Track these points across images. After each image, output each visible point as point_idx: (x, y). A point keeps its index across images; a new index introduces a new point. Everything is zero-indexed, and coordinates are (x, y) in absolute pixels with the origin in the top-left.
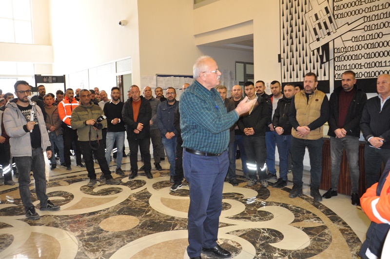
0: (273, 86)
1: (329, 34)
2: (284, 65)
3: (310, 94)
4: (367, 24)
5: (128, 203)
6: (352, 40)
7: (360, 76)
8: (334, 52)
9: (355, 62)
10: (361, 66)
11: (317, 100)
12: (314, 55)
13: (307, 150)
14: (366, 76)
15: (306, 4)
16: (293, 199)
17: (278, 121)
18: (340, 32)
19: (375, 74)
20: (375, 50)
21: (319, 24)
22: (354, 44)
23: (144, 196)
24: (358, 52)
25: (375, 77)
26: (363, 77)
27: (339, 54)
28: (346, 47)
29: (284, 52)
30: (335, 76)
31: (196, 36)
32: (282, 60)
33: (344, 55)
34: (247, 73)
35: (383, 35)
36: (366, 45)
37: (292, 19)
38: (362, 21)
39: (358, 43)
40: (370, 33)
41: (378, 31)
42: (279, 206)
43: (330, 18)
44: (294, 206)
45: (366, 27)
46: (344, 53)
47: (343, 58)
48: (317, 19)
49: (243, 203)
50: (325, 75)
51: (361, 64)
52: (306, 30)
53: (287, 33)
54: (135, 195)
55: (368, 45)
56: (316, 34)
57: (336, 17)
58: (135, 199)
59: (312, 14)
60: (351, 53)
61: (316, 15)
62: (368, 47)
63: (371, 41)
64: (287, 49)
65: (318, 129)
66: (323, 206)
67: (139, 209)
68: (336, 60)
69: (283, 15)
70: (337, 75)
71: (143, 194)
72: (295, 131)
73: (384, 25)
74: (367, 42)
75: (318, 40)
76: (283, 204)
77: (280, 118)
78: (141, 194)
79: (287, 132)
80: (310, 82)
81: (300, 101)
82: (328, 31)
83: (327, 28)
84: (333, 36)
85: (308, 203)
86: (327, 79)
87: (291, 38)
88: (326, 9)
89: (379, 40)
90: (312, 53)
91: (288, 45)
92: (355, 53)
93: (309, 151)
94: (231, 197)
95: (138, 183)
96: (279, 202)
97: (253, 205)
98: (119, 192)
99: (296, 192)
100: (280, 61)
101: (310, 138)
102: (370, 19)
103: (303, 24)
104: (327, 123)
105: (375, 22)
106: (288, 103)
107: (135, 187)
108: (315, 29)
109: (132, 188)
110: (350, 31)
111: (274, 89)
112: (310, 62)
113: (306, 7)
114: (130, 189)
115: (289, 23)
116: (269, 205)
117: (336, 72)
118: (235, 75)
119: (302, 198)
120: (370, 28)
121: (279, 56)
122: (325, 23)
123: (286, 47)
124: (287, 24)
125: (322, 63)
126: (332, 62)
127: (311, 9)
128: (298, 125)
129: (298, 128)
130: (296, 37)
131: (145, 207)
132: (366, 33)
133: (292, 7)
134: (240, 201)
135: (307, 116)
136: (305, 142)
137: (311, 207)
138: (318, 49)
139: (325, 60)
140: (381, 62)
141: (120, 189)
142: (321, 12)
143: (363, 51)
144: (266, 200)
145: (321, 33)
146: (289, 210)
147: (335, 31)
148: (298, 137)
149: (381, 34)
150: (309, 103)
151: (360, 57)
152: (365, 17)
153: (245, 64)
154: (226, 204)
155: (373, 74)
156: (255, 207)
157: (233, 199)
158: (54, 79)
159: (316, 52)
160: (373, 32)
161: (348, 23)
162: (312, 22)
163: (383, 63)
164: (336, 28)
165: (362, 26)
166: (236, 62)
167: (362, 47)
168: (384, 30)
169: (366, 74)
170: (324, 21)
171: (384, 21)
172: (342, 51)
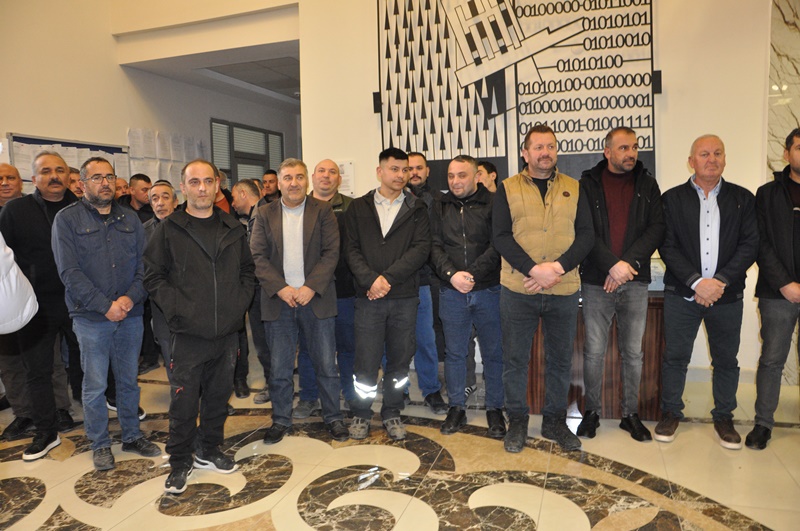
1: (504, 50)
2: (390, 118)
4: (592, 34)
6: (557, 66)
7: (579, 148)
8: (517, 92)
9: (567, 116)
10: (579, 126)
11: (566, 194)
12: (467, 96)
14: (591, 147)
18: (532, 46)
20: (608, 93)
21: (480, 26)
22: (564, 76)
24: (571, 95)
26: (585, 151)
27: (531, 97)
28: (544, 83)
29: (389, 87)
31: (118, 37)
32: (385, 109)
33: (541, 100)
34: (236, 149)
35: (622, 61)
36: (589, 82)
37: (409, 9)
38: (578, 27)
39: (572, 75)
40: (597, 54)
41: (614, 52)
43: (505, 14)
45: (588, 42)
46: (540, 95)
47: (538, 106)
48: (474, 12)
50: (496, 144)
51: (579, 121)
52: (447, 36)
53: (397, 42)
55: (593, 81)
56: (473, 47)
57: (519, 13)
60: (558, 96)
61: (472, 5)
62: (593, 84)
63: (601, 73)
64: (398, 79)
68: (523, 112)
73: (625, 41)
74: (592, 74)
75: (478, 61)
82: (501, 43)
83: (498, 35)
86: (501, 153)
87: (408, 53)
89: (615, 71)
90: (463, 91)
91: (398, 71)
92: (567, 96)
100: (378, 108)
102: (594, 24)
105: (607, 33)
108: (469, 37)
110: (553, 46)
112: (459, 114)
115: (401, 16)
120: (595, 44)
121: (377, 97)
122: (494, 25)
123: (394, 77)
124: (396, 20)
125: (488, 115)
126: (512, 115)
130: (422, 53)
132: (587, 55)
135: (549, 232)
138: (478, 84)
139: (494, 110)
140: (622, 118)
143: (584, 94)
144: (458, 471)
145: (487, 46)
147: (517, 44)
149: (618, 59)
150: (547, 202)
151: (578, 107)
152: (584, 18)
153: (231, 126)
159: (472, 89)
160: (604, 53)
161: (548, 28)
162: (462, 20)
163: (625, 119)
164: (521, 38)
165: (579, 39)
166: (213, 120)
167: (581, 84)
168: (626, 52)
169: (591, 143)
170: (492, 19)
171: (624, 31)
172: (536, 90)
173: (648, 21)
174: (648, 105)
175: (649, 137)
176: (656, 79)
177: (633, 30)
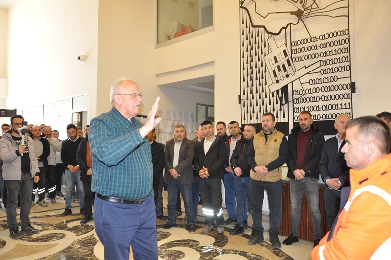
0: (231, 126)
1: (288, 76)
2: (244, 106)
3: (269, 134)
4: (323, 67)
5: (70, 251)
6: (309, 82)
7: (319, 118)
8: (293, 94)
9: (313, 104)
10: (319, 108)
12: (273, 96)
13: (265, 193)
14: (324, 118)
15: (265, 47)
16: (252, 247)
17: (237, 162)
18: (298, 75)
19: (332, 116)
20: (331, 93)
21: (278, 67)
22: (312, 86)
23: (89, 243)
24: (315, 95)
25: (332, 119)
26: (321, 120)
27: (298, 96)
28: (304, 90)
29: (244, 94)
30: (294, 118)
31: (157, 75)
32: (242, 102)
33: (303, 97)
34: (209, 116)
35: (337, 79)
36: (323, 88)
37: (252, 61)
38: (318, 64)
39: (316, 86)
40: (326, 76)
41: (333, 75)
42: (237, 255)
43: (288, 61)
44: (253, 254)
45: (322, 71)
46: (302, 95)
47: (301, 100)
48: (276, 61)
49: (198, 251)
50: (284, 117)
51: (319, 106)
52: (266, 72)
53: (248, 75)
54: (79, 242)
55: (324, 88)
56: (275, 76)
57: (294, 60)
58: (78, 246)
59: (271, 56)
60: (310, 95)
61: (275, 58)
62: (324, 90)
63: (328, 84)
64: (248, 90)
65: (277, 170)
66: (284, 253)
67: (81, 258)
68: (295, 102)
69: (243, 57)
70: (296, 117)
71: (89, 241)
72: (253, 172)
73: (338, 69)
74: (324, 85)
75: (277, 82)
76: (242, 252)
77: (239, 159)
78: (86, 240)
79: (246, 174)
80: (268, 121)
81: (258, 142)
82: (286, 73)
83: (285, 70)
84: (291, 78)
85: (268, 250)
86: (286, 121)
87: (251, 79)
88: (285, 52)
89: (334, 83)
90: (271, 95)
91: (248, 86)
92: (313, 95)
93: (268, 194)
94: (185, 244)
95: (84, 228)
96: (237, 250)
97: (209, 253)
98: (62, 238)
99: (255, 239)
100: (240, 102)
101: (268, 179)
102: (325, 63)
103: (262, 66)
104: (285, 165)
105: (330, 66)
106: (246, 144)
107: (80, 233)
108: (274, 71)
109: (77, 234)
110: (307, 74)
111: (233, 129)
112: (270, 104)
113: (265, 50)
114: (75, 234)
115: (249, 65)
116: (226, 253)
117: (295, 114)
118: (196, 117)
119: (261, 245)
120: (325, 72)
121: (240, 97)
122: (284, 66)
123: (246, 89)
124: (247, 66)
125: (282, 104)
126: (291, 104)
127: (270, 51)
128: (256, 165)
129: (256, 168)
130: (256, 79)
131: (88, 256)
132: (322, 77)
133: (252, 49)
134: (195, 249)
135: (265, 156)
136: (263, 185)
137: (271, 255)
138: (277, 91)
139: (284, 102)
141: (64, 234)
142: (279, 55)
143: (320, 94)
144: (224, 248)
145: (281, 75)
146: (248, 258)
147: (293, 74)
148: (256, 178)
149: (336, 78)
150: (267, 143)
151: (318, 100)
152: (320, 61)
153: (207, 106)
154: (180, 252)
155: (330, 116)
156: (211, 256)
157: (188, 246)
158: (3, 112)
159: (275, 93)
160: (329, 75)
161: (305, 66)
162: (271, 64)
163: (339, 105)
164: (295, 71)
165: (318, 70)
166: (198, 104)
167: (319, 90)
168: (339, 74)
169: (324, 116)
170: (283, 64)
171: (338, 65)
172: (301, 93)
173: (349, 60)
174: (349, 98)
175: (350, 113)
176: (353, 87)
177: (342, 64)
